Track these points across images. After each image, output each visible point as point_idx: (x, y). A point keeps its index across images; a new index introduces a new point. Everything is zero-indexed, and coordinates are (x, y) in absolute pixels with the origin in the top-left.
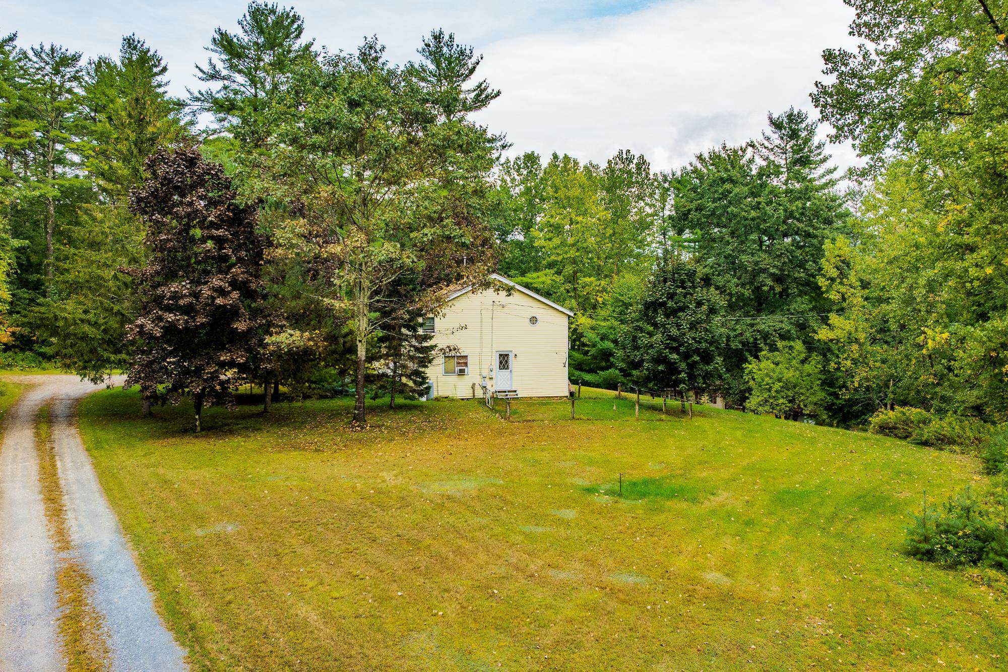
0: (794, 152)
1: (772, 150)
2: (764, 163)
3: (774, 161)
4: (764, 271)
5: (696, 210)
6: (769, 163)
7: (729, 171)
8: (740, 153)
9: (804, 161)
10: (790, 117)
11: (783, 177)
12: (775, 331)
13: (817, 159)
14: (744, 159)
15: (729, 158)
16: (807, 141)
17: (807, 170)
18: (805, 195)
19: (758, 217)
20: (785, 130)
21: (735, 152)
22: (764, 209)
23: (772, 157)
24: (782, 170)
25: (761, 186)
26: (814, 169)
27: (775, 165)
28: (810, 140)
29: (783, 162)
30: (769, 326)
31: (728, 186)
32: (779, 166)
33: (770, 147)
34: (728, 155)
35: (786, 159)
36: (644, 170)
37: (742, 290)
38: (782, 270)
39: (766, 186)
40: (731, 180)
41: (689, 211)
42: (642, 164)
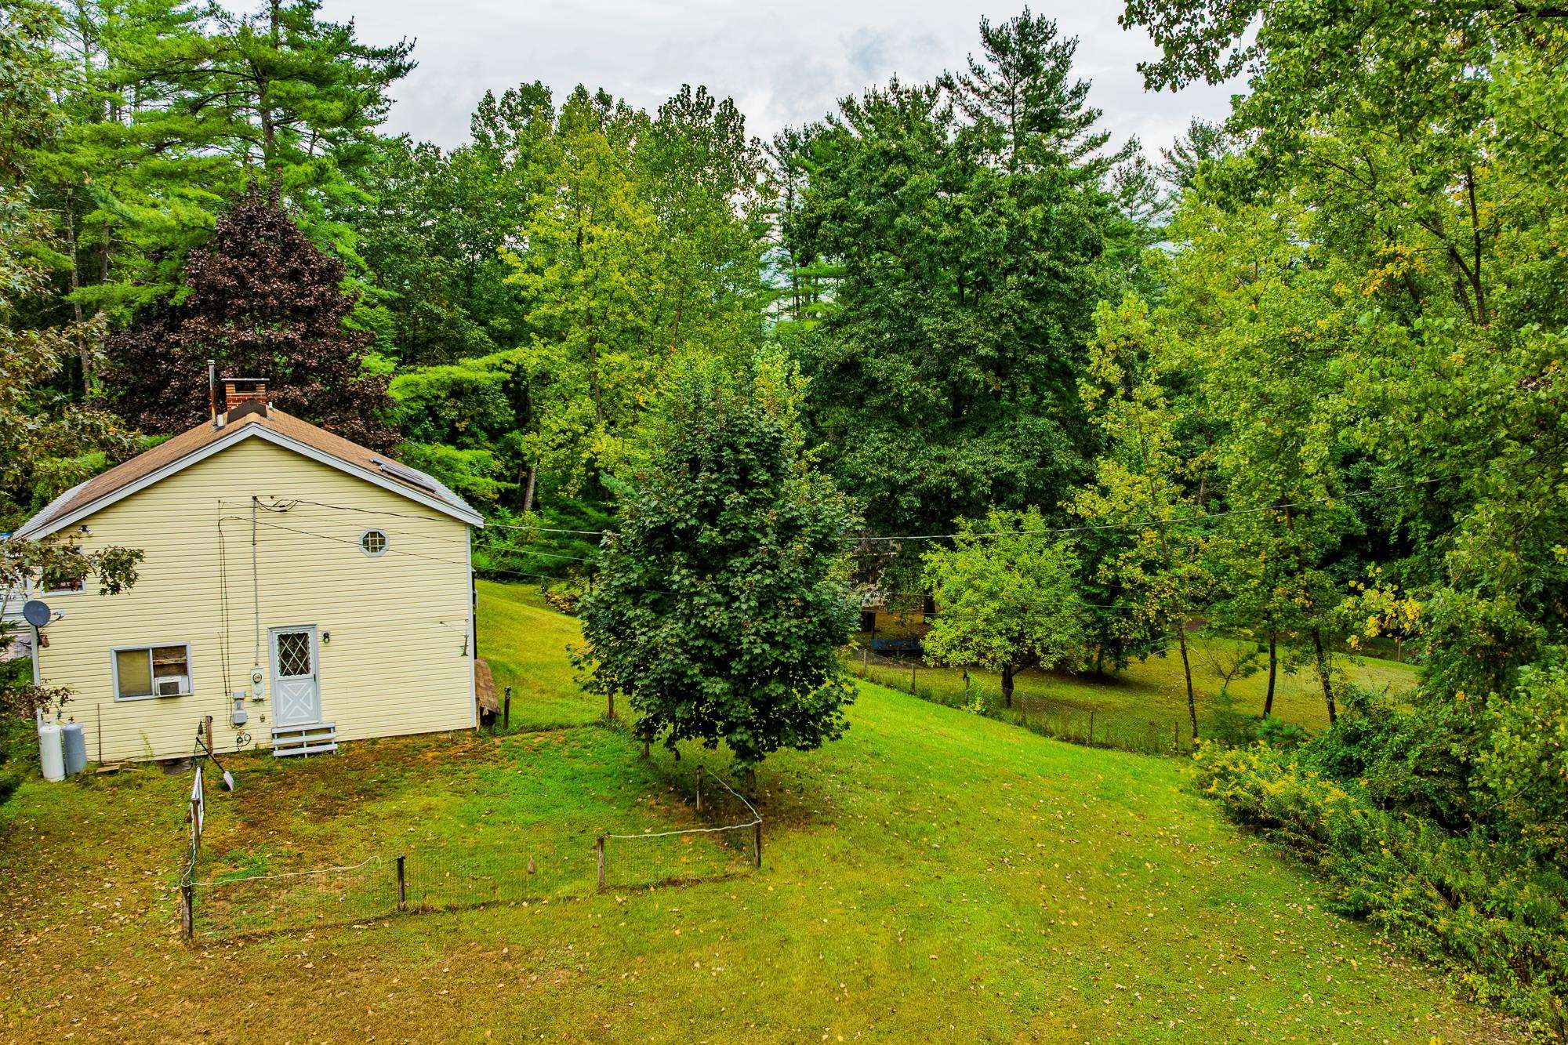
0: (1028, 101)
1: (987, 95)
2: (971, 123)
3: (990, 119)
4: (965, 350)
5: (834, 217)
6: (980, 124)
7: (901, 137)
8: (925, 99)
9: (1047, 122)
10: (1023, 27)
11: (1007, 154)
12: (986, 472)
13: (1072, 117)
14: (933, 112)
15: (903, 110)
16: (1054, 79)
17: (1053, 139)
18: (1050, 191)
19: (957, 239)
20: (1013, 54)
21: (916, 96)
22: (968, 221)
23: (986, 110)
24: (1005, 137)
25: (964, 170)
26: (1068, 137)
27: (991, 126)
28: (1061, 78)
29: (1007, 122)
30: (974, 464)
31: (897, 170)
32: (1001, 130)
33: (984, 89)
34: (902, 104)
35: (1013, 115)
36: (733, 131)
37: (924, 390)
38: (1000, 348)
39: (973, 172)
40: (902, 157)
41: (821, 218)
42: (730, 116)
